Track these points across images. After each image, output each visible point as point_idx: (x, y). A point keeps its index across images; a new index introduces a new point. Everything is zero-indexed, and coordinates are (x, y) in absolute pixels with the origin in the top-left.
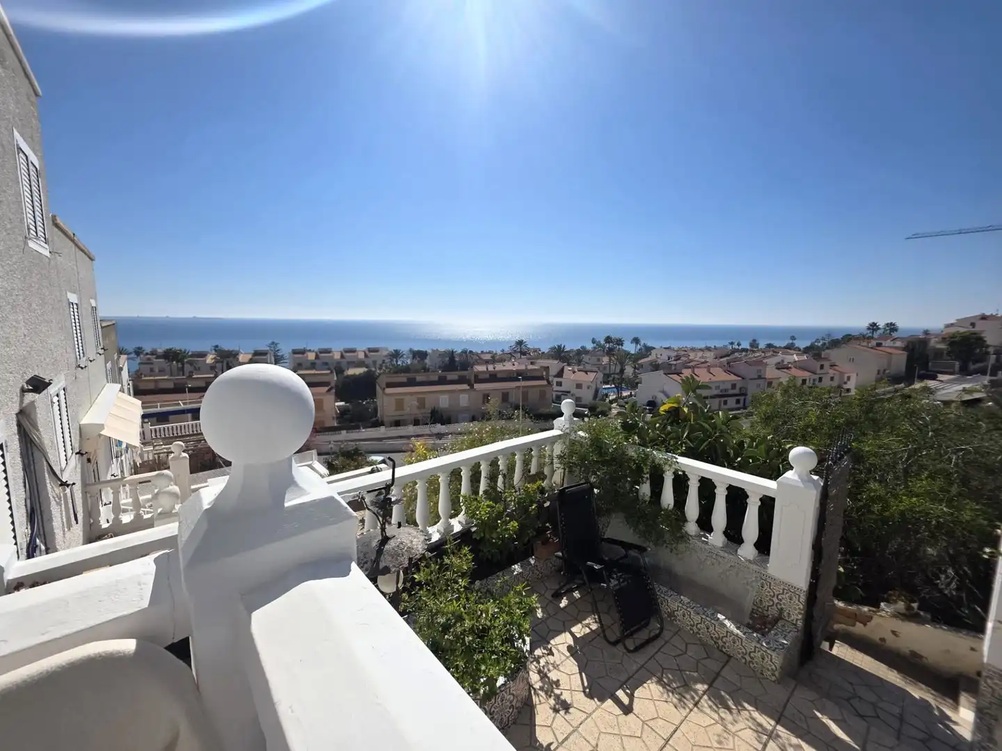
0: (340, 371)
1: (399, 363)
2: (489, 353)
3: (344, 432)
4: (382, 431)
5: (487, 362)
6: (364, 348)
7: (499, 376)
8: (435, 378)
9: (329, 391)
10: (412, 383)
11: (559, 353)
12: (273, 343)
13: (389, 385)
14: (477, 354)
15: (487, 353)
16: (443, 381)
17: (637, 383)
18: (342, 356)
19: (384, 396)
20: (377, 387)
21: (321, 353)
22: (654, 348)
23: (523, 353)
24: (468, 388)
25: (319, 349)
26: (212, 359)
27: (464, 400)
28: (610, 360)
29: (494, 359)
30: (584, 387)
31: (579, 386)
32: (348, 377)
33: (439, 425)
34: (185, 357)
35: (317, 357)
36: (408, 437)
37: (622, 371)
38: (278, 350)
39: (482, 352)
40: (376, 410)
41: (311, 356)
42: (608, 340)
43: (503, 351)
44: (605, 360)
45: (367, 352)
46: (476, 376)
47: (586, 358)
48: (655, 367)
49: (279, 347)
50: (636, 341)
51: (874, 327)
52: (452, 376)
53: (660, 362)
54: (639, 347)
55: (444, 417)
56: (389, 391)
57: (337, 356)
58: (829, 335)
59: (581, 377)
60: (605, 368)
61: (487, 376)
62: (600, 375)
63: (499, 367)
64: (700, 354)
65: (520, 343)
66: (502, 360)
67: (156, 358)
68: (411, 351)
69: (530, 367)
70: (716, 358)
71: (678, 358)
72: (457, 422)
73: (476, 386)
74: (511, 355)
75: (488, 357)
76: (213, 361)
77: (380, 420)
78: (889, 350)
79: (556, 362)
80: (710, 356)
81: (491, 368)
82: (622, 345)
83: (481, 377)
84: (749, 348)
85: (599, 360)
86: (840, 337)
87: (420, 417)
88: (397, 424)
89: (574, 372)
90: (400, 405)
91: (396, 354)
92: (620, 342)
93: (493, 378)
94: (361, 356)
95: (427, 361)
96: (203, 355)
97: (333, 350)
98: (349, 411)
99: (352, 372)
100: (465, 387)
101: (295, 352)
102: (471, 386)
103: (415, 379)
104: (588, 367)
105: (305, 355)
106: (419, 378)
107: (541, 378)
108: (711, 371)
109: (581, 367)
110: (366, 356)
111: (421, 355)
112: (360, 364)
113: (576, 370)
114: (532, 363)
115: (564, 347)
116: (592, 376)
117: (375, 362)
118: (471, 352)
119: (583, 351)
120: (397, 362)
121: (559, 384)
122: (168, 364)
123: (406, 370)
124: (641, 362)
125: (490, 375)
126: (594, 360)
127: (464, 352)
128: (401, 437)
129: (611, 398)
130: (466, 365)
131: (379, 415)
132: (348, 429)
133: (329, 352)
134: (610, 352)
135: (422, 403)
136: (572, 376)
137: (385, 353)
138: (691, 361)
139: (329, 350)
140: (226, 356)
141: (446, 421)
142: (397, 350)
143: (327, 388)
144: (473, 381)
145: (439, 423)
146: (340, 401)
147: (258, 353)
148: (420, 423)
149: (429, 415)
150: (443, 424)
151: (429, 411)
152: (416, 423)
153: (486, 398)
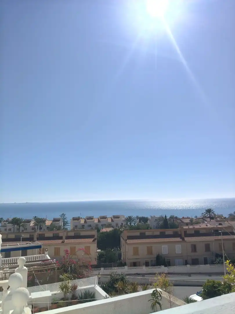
0: (99, 231)
1: (133, 224)
2: (188, 218)
3: (102, 269)
4: (125, 270)
5: (187, 224)
6: (111, 216)
7: (201, 232)
8: (158, 233)
9: (93, 241)
10: (143, 236)
12: (63, 214)
13: (130, 238)
14: (180, 219)
15: (186, 218)
16: (163, 235)
18: (99, 221)
19: (127, 246)
20: (121, 239)
21: (88, 219)
23: (212, 218)
24: (181, 240)
25: (87, 217)
26: (33, 223)
27: (178, 249)
29: (192, 222)
32: (103, 233)
33: (163, 267)
34: (21, 223)
35: (85, 222)
36: (143, 275)
38: (65, 218)
39: (183, 217)
40: (120, 255)
41: (82, 221)
43: (196, 217)
45: (113, 219)
46: (185, 232)
49: (66, 216)
52: (169, 232)
55: (166, 261)
56: (129, 241)
57: (96, 221)
61: (193, 232)
63: (197, 227)
65: (209, 211)
66: (197, 223)
67: (8, 223)
68: (137, 217)
69: (220, 226)
72: (174, 265)
73: (186, 239)
74: (204, 219)
75: (188, 221)
76: (34, 224)
77: (123, 262)
81: (191, 227)
83: (188, 232)
87: (149, 260)
88: (135, 264)
90: (136, 251)
91: (130, 219)
93: (197, 233)
94: (109, 220)
95: (149, 222)
96: (29, 221)
97: (94, 217)
98: (104, 255)
99: (104, 230)
100: (179, 239)
101: (74, 219)
102: (183, 239)
103: (145, 234)
105: (79, 220)
106: (148, 233)
110: (112, 220)
111: (144, 220)
112: (109, 226)
114: (220, 224)
117: (117, 225)
118: (176, 218)
120: (130, 224)
122: (13, 226)
123: (138, 228)
125: (195, 231)
127: (172, 217)
128: (138, 274)
130: (173, 226)
131: (122, 258)
132: (105, 267)
133: (92, 219)
135: (150, 251)
137: (124, 219)
139: (92, 217)
140: (40, 222)
141: (167, 264)
142: (130, 216)
143: (93, 239)
144: (183, 235)
145: (163, 265)
146: (99, 249)
147: (55, 220)
148: (150, 264)
149: (155, 259)
150: (166, 266)
151: (156, 256)
152: (147, 264)
153: (194, 248)
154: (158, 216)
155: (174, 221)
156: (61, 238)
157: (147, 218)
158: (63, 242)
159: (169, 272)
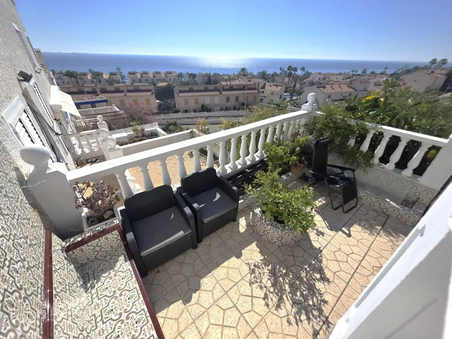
0: (155, 85)
1: (183, 80)
2: (227, 75)
3: (162, 115)
4: (179, 115)
5: (226, 80)
6: (165, 72)
7: (234, 87)
8: (203, 88)
9: (152, 94)
10: (191, 91)
11: (263, 75)
12: (118, 68)
13: (181, 92)
14: (221, 76)
15: (226, 75)
16: (206, 90)
17: (302, 93)
18: (154, 76)
19: (179, 98)
20: (174, 92)
21: (143, 74)
22: (312, 73)
23: (245, 76)
25: (142, 72)
26: (91, 77)
27: (217, 100)
28: (289, 80)
29: (230, 79)
30: (275, 93)
31: (273, 93)
32: (158, 87)
33: (206, 113)
34: (77, 75)
35: (142, 76)
36: (192, 118)
37: (295, 86)
38: (121, 72)
39: (224, 74)
40: (175, 105)
41: (139, 76)
42: (290, 68)
43: (234, 74)
44: (287, 80)
45: (166, 74)
46: (223, 88)
47: (277, 78)
48: (312, 84)
49: (122, 70)
50: (303, 69)
51: (434, 62)
52: (211, 87)
53: (314, 81)
54: (304, 72)
55: (208, 108)
56: (181, 94)
57: (151, 76)
58: (406, 67)
59: (274, 89)
60: (286, 84)
61: (228, 88)
62: (284, 88)
63: (233, 83)
64: (336, 77)
65: (243, 69)
66: (234, 79)
67: (63, 76)
68: (187, 74)
69: (249, 83)
70: (343, 79)
71: (324, 79)
72: (214, 111)
73: (223, 93)
74: (239, 76)
75: (226, 77)
76: (91, 78)
77: (178, 110)
78: (438, 75)
79: (262, 80)
80: (341, 78)
81: (229, 83)
82: (296, 71)
83: (225, 88)
84: (361, 74)
85: (283, 80)
86: (411, 68)
87: (196, 108)
88: (186, 111)
89: (271, 86)
90: (186, 102)
91: (181, 75)
92: (295, 69)
93: (231, 88)
94: (163, 76)
95: (196, 79)
96: (85, 75)
97: (149, 72)
98: (162, 105)
99: (161, 84)
100: (218, 93)
101: (130, 73)
102: (221, 93)
103: (193, 88)
104: (278, 84)
105: (136, 75)
106: (195, 88)
107: (255, 89)
108: (341, 87)
109: (274, 83)
110: (166, 76)
111: (193, 76)
112: (163, 81)
113: (272, 85)
114: (249, 81)
115: (266, 72)
116: (280, 88)
117: (170, 80)
118: (218, 74)
119: (275, 75)
120: (181, 79)
121: (263, 92)
122: (70, 79)
123: (187, 84)
124: (304, 81)
125: (230, 87)
126: (281, 80)
127: (215, 74)
128: (189, 118)
129: (287, 100)
130: (216, 82)
131: (177, 107)
132: (164, 113)
133: (147, 74)
134: (290, 75)
135: (197, 102)
136: (270, 88)
137: (175, 75)
138: (331, 80)
139: (147, 73)
140: (97, 75)
141: (209, 110)
142: (181, 73)
143: (151, 93)
144: (221, 90)
145: (206, 111)
146: (157, 100)
147: (111, 74)
148: (197, 111)
149: (201, 107)
150: (208, 112)
151: (201, 105)
152: (195, 111)
153: (228, 99)
154: (204, 73)
155: (216, 77)
156: (123, 92)
157: (195, 74)
158: (125, 95)
159: (210, 116)
